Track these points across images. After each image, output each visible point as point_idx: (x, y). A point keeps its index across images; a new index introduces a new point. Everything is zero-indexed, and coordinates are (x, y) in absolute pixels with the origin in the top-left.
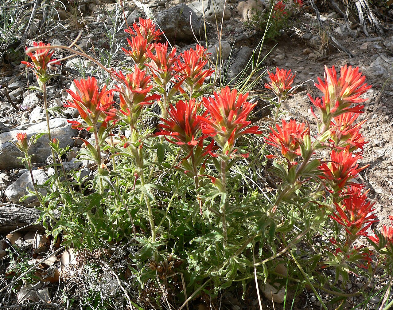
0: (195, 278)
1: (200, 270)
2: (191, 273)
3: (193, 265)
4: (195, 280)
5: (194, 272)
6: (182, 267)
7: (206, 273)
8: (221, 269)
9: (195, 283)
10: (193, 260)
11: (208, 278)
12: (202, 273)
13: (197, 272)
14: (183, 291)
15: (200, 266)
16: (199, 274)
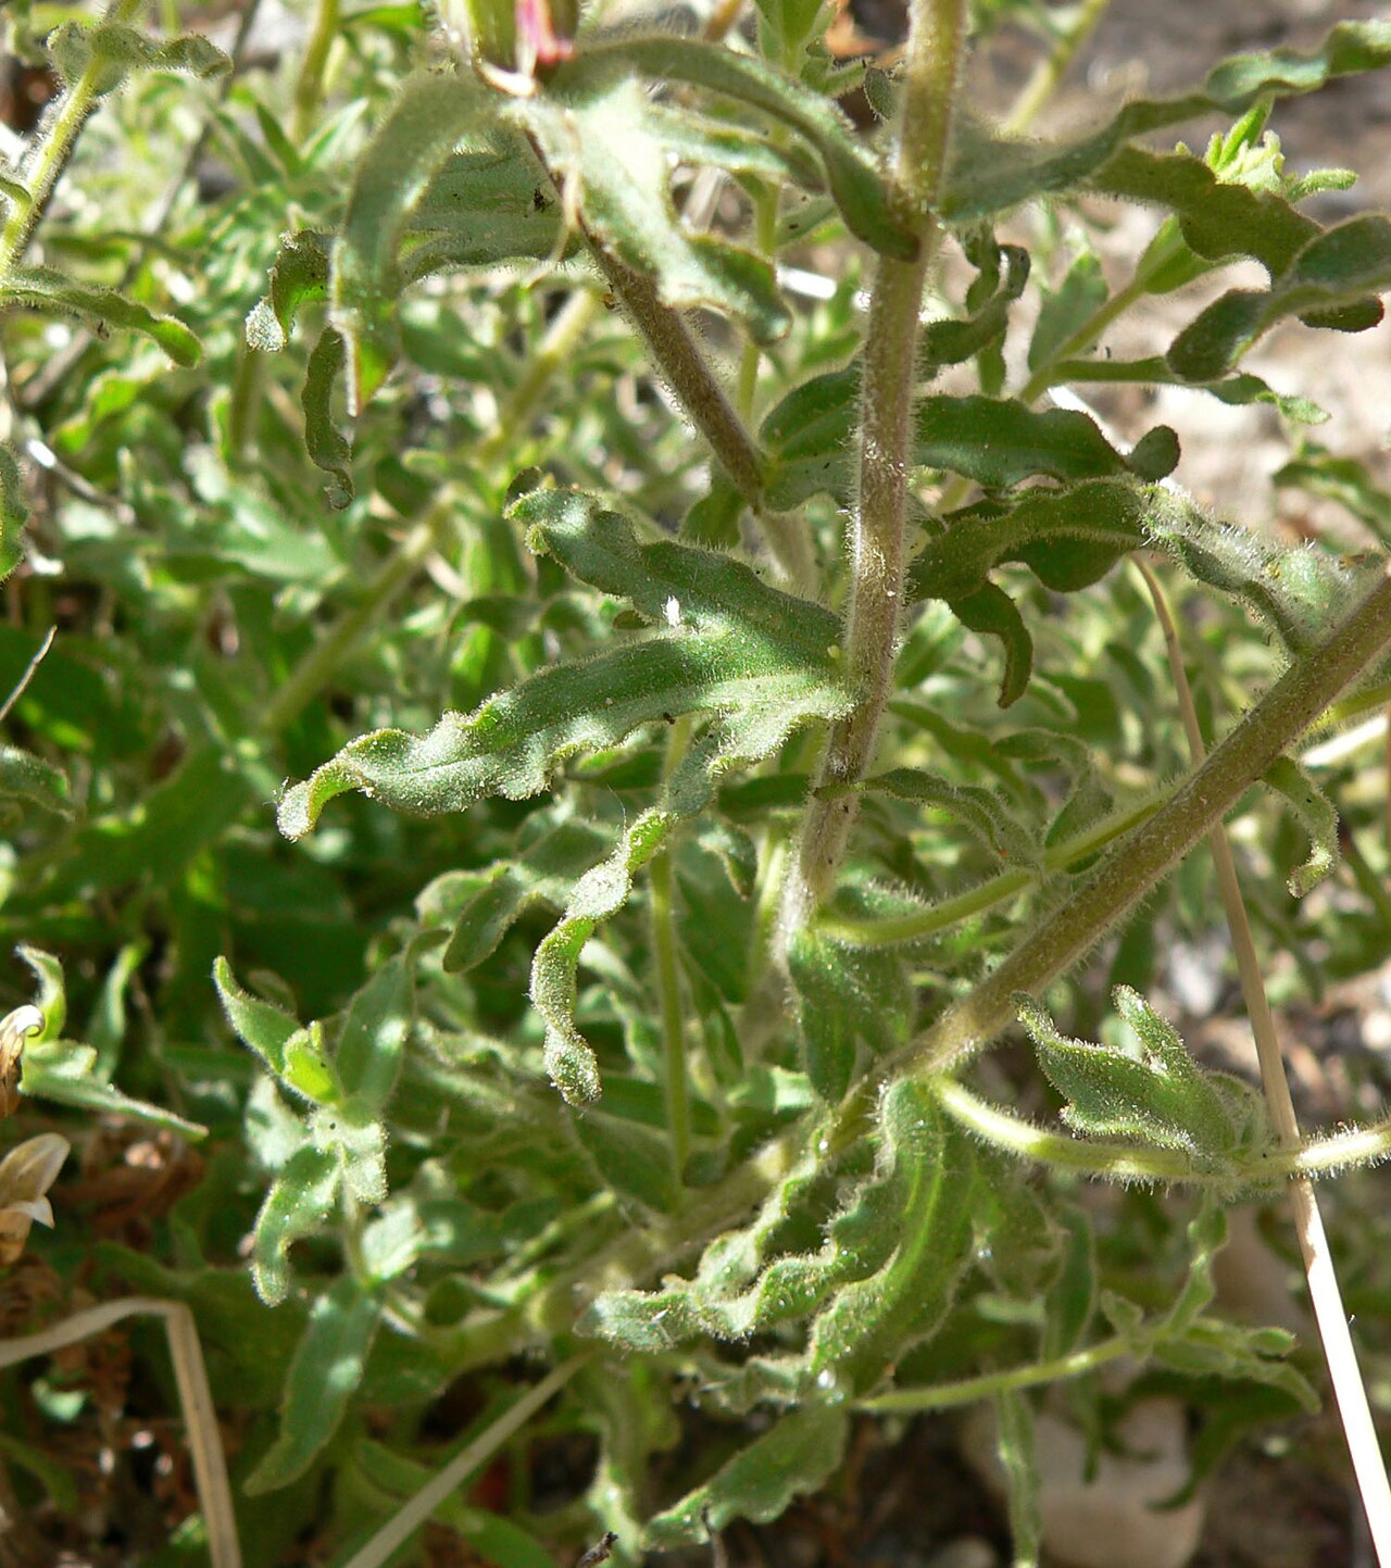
0: (346, 1371)
1: (424, 1273)
2: (292, 1315)
3: (321, 1195)
4: (356, 1398)
5: (346, 1298)
6: (187, 1237)
7: (495, 1305)
8: (742, 1248)
9: (345, 1432)
10: (320, 1118)
11: (521, 1370)
12: (446, 1309)
13: (382, 1291)
14: (203, 1523)
15: (428, 1214)
16: (405, 1316)
